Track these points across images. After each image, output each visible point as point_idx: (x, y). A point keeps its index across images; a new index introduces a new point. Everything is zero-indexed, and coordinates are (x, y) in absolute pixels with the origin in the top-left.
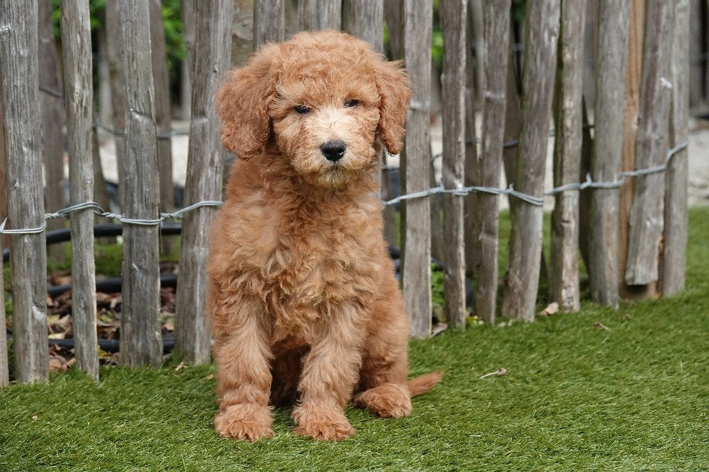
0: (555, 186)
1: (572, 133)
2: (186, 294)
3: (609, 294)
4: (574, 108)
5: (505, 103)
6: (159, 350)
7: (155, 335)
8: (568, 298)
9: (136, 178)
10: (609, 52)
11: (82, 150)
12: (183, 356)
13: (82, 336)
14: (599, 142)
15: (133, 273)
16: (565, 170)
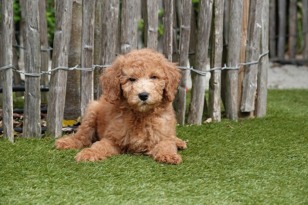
0: (211, 68)
1: (218, 45)
2: (52, 107)
3: (233, 115)
4: (219, 35)
5: (190, 30)
6: (39, 131)
7: (38, 124)
8: (216, 116)
9: (31, 56)
10: (235, 11)
11: (8, 43)
12: (50, 134)
13: (6, 123)
14: (230, 50)
15: (29, 97)
16: (215, 61)
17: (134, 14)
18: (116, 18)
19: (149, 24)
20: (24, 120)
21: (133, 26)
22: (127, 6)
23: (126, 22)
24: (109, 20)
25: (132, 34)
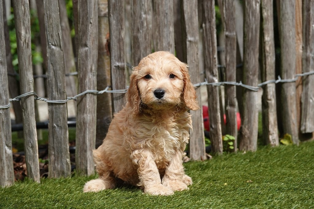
1: (270, 53)
2: (81, 140)
4: (270, 41)
6: (69, 168)
7: (67, 160)
8: (273, 140)
9: (54, 79)
10: (286, 12)
11: (27, 65)
12: (81, 172)
13: (31, 162)
14: (284, 58)
15: (54, 128)
16: (267, 73)
17: (170, 21)
18: (149, 29)
19: (187, 33)
20: (50, 157)
21: (170, 35)
22: (161, 13)
23: (161, 32)
24: (141, 31)
25: (169, 46)
